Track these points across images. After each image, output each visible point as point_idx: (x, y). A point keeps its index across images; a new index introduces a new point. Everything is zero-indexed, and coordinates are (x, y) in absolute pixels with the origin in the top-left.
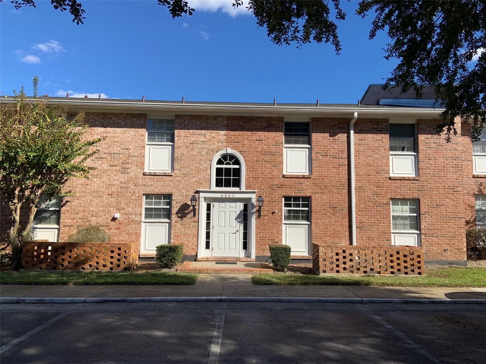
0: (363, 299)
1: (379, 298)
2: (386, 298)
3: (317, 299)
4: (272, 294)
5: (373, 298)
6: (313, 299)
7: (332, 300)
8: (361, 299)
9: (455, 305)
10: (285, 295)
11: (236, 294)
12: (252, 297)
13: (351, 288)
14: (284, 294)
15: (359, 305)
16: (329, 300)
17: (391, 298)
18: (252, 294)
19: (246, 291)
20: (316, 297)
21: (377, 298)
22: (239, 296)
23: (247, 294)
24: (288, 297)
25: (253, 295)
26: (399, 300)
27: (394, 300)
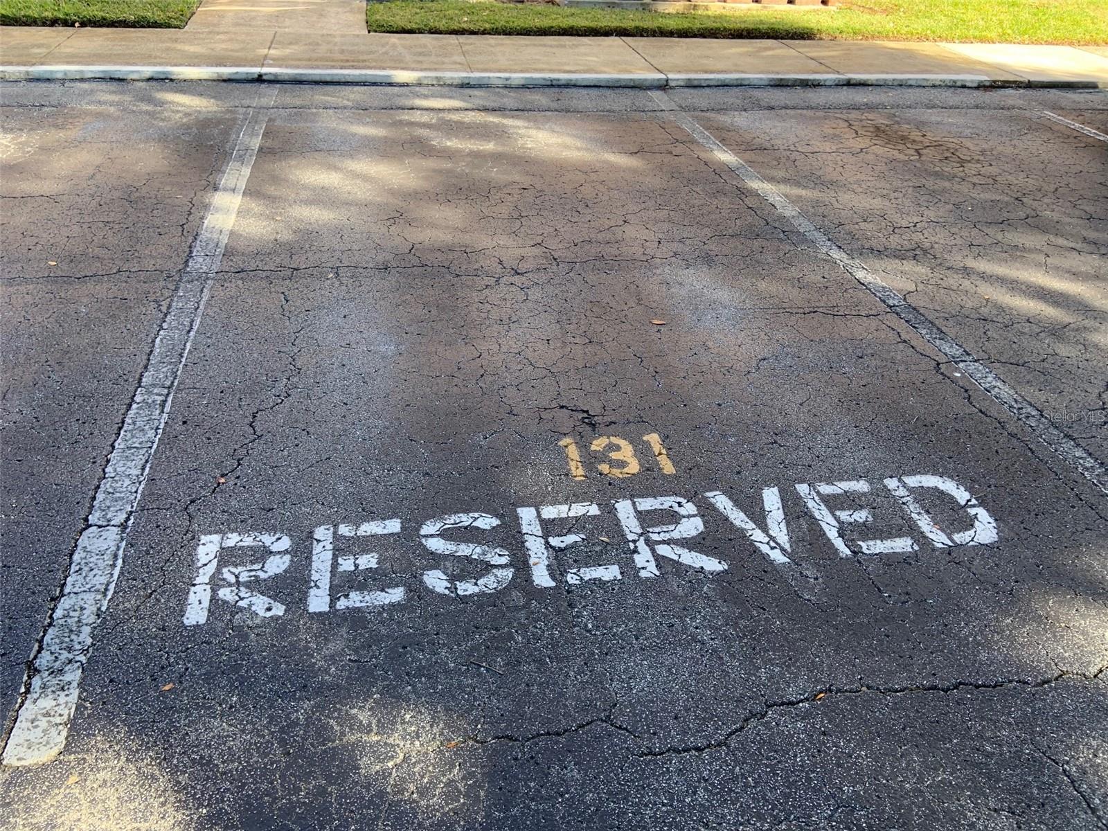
0: (671, 76)
1: (712, 72)
2: (731, 72)
3: (544, 79)
4: (421, 62)
5: (696, 72)
6: (535, 79)
7: (588, 79)
8: (664, 77)
9: (899, 92)
10: (458, 66)
11: (309, 60)
12: (357, 72)
13: (642, 43)
14: (456, 63)
15: (655, 95)
16: (577, 80)
17: (742, 72)
18: (358, 61)
19: (342, 52)
20: (541, 70)
21: (706, 72)
22: (318, 67)
23: (342, 61)
24: (465, 71)
25: (361, 64)
26: (761, 79)
27: (749, 79)
